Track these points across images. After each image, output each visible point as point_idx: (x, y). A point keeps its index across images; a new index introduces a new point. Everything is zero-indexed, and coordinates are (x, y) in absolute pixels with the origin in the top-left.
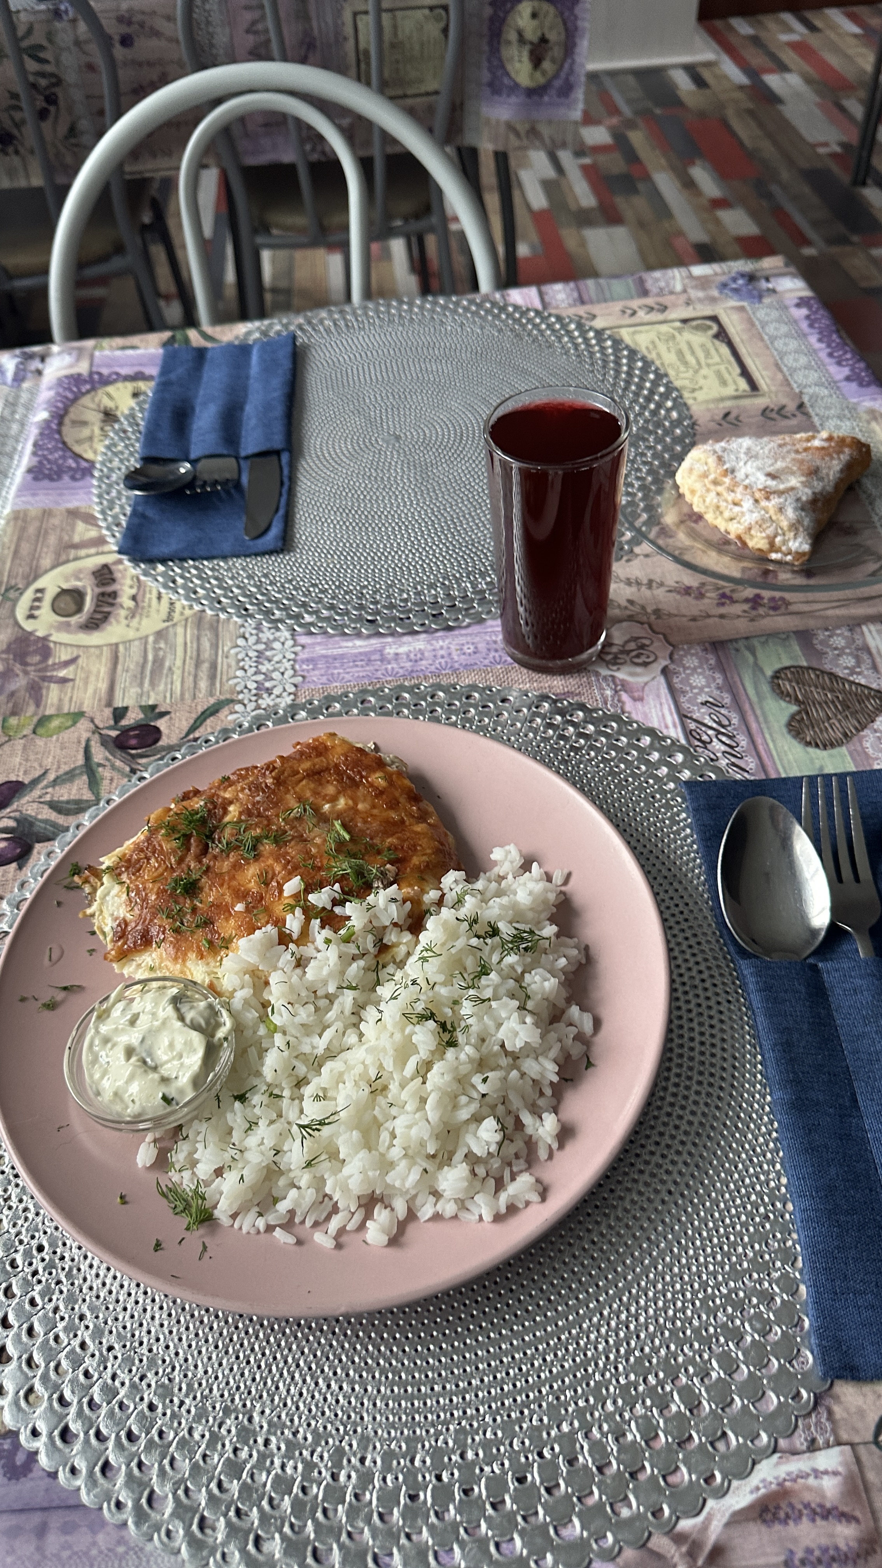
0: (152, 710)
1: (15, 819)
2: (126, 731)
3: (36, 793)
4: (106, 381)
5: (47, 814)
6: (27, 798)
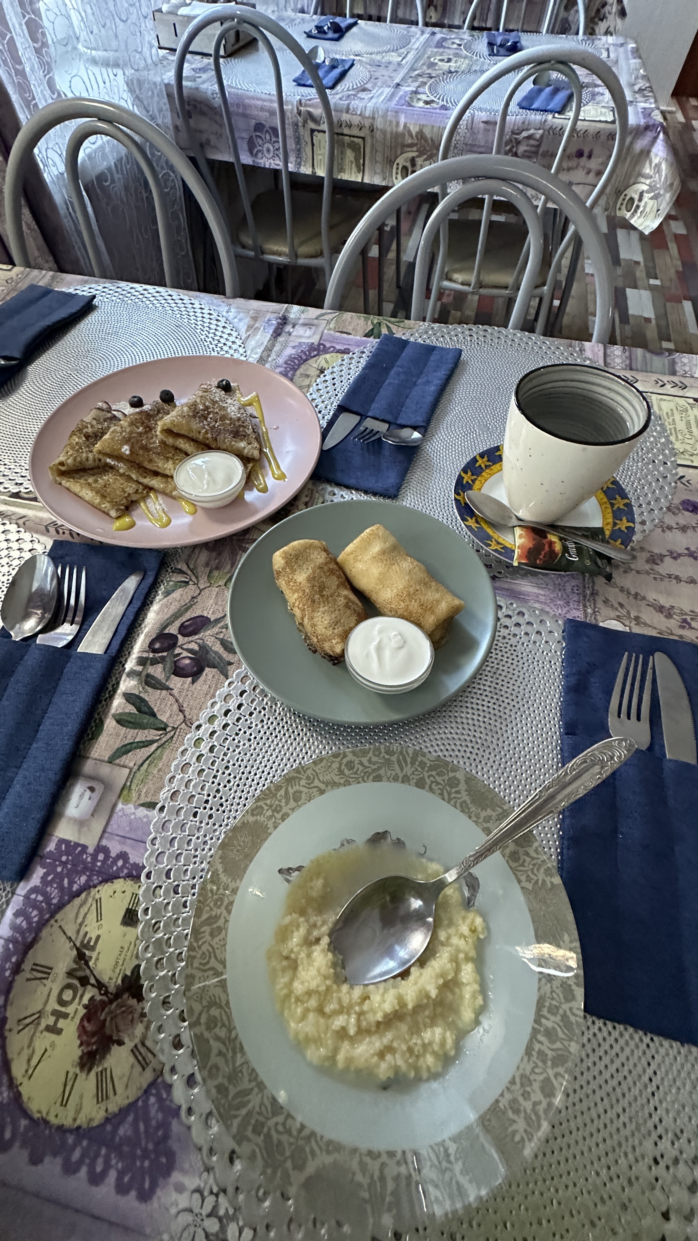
1: (199, 645)
3: (216, 630)
4: (326, 351)
5: (218, 648)
6: (209, 632)
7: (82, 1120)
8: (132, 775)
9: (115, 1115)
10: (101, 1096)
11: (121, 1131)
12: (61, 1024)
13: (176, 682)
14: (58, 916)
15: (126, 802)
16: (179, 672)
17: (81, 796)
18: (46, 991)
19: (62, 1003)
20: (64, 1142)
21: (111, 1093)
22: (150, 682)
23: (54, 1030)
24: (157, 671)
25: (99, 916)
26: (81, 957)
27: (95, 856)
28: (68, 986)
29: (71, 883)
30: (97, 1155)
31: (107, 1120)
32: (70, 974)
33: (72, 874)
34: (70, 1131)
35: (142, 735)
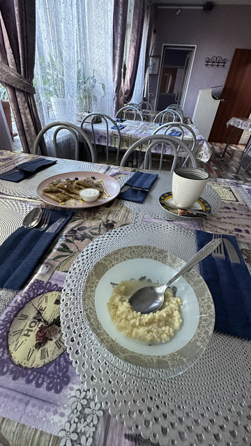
0: (114, 222)
1: (84, 233)
2: (108, 224)
3: (89, 230)
4: (121, 174)
5: (89, 234)
6: (87, 230)
7: (34, 365)
8: (61, 263)
9: (47, 364)
10: (43, 357)
11: (49, 370)
12: (30, 333)
13: (76, 241)
14: (32, 301)
15: (58, 270)
16: (77, 239)
17: (43, 268)
18: (25, 323)
19: (30, 327)
20: (27, 373)
21: (46, 356)
22: (68, 241)
23: (27, 335)
24: (70, 238)
25: (46, 301)
26: (39, 313)
27: (46, 285)
28: (33, 322)
29: (37, 292)
30: (40, 377)
31: (44, 365)
32: (34, 318)
33: (38, 289)
34: (30, 369)
35: (64, 254)
